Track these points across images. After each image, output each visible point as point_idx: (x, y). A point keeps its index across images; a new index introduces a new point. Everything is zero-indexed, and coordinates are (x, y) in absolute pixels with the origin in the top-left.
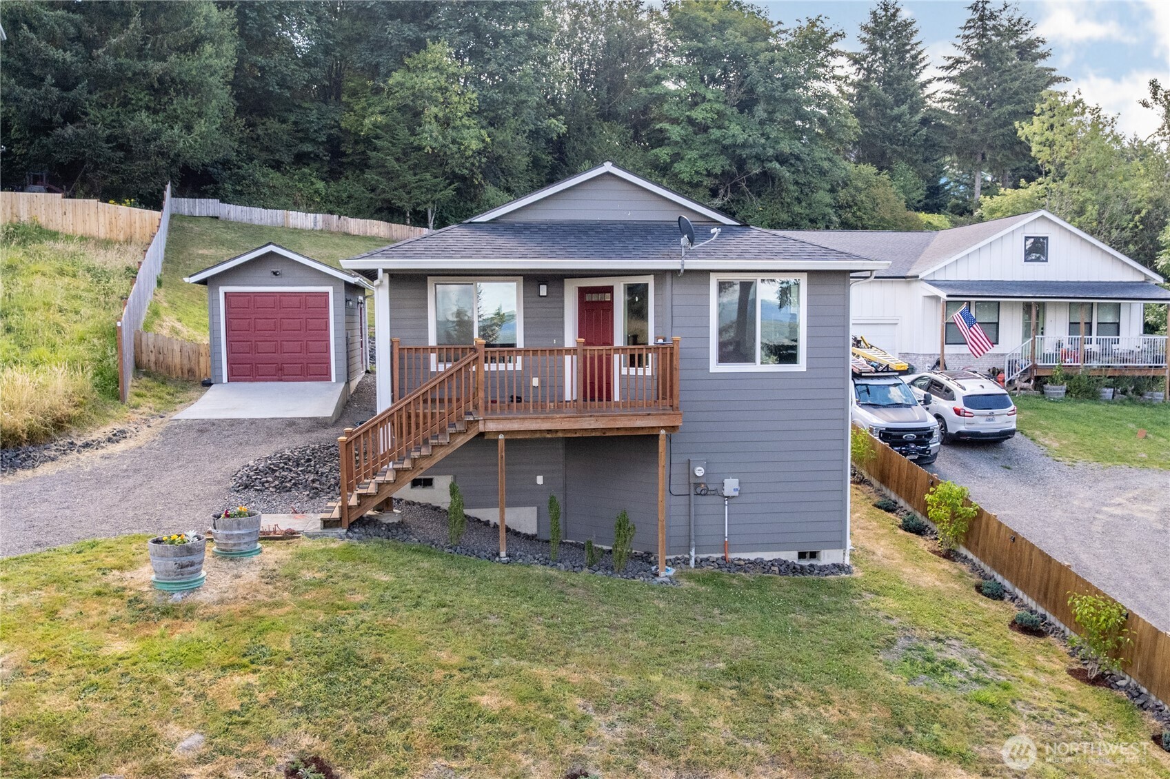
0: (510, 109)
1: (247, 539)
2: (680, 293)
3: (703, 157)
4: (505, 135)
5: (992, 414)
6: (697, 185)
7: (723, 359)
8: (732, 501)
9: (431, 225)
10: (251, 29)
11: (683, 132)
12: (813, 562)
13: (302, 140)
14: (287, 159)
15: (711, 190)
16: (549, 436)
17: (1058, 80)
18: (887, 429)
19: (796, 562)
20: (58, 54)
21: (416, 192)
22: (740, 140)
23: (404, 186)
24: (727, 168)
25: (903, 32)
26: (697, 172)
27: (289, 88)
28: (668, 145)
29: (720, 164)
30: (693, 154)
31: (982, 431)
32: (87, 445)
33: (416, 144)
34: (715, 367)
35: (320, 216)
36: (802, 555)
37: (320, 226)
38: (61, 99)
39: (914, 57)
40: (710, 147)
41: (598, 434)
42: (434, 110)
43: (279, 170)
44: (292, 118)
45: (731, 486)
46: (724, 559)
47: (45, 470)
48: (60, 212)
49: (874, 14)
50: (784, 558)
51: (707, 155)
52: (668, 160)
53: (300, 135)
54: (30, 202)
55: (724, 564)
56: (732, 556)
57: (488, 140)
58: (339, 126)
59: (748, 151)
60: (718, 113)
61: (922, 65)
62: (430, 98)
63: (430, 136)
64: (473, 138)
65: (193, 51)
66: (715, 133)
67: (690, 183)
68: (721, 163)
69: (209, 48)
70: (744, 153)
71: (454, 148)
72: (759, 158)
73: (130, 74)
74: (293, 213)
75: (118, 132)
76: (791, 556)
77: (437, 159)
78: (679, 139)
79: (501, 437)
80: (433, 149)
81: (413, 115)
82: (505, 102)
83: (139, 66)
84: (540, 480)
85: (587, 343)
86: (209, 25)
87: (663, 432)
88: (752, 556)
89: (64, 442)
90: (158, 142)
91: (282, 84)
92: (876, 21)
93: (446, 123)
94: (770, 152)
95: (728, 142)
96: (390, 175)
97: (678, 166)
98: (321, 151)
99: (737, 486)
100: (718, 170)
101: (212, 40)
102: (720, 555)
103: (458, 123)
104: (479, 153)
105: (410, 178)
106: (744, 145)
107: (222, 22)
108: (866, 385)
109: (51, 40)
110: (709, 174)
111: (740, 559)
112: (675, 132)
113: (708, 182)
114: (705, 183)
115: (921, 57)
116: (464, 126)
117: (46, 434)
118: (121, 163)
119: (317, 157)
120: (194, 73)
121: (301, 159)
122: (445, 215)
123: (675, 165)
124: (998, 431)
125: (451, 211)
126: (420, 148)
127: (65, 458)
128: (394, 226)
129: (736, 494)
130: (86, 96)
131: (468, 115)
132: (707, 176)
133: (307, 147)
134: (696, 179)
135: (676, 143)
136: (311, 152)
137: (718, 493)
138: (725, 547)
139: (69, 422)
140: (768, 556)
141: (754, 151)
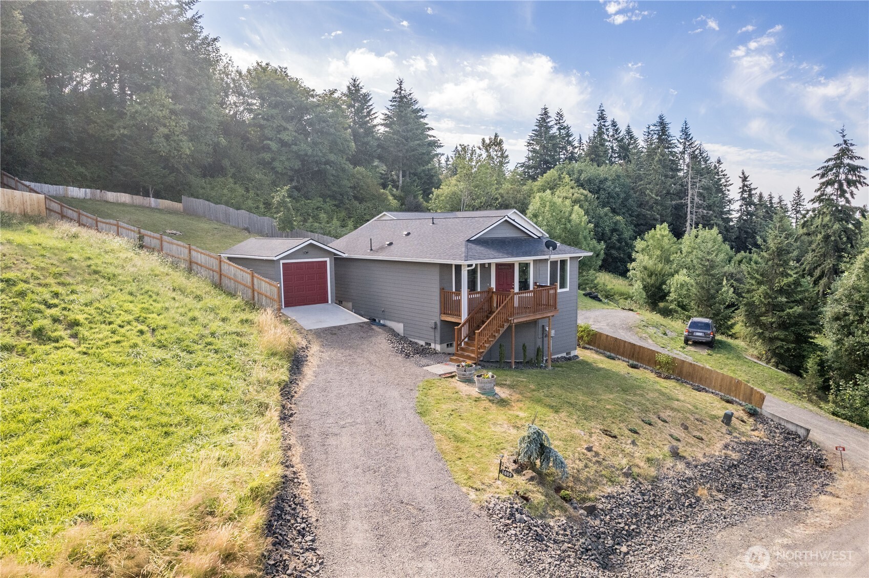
0: (202, 131)
3: (288, 159)
6: (285, 174)
11: (277, 146)
15: (290, 177)
17: (429, 129)
22: (309, 153)
25: (366, 98)
26: (285, 168)
29: (297, 165)
30: (283, 158)
33: (154, 149)
35: (88, 190)
37: (89, 196)
39: (369, 112)
40: (291, 155)
49: (349, 87)
51: (290, 159)
52: (270, 161)
57: (193, 149)
59: (312, 158)
61: (373, 116)
64: (186, 147)
66: (294, 148)
68: (297, 163)
70: (308, 159)
71: (175, 153)
72: (318, 163)
74: (70, 188)
76: (564, 355)
78: (276, 150)
80: (164, 153)
92: (349, 92)
95: (302, 153)
106: (310, 156)
112: (274, 146)
115: (372, 112)
123: (274, 163)
126: (157, 152)
128: (134, 197)
135: (273, 151)
141: (315, 159)
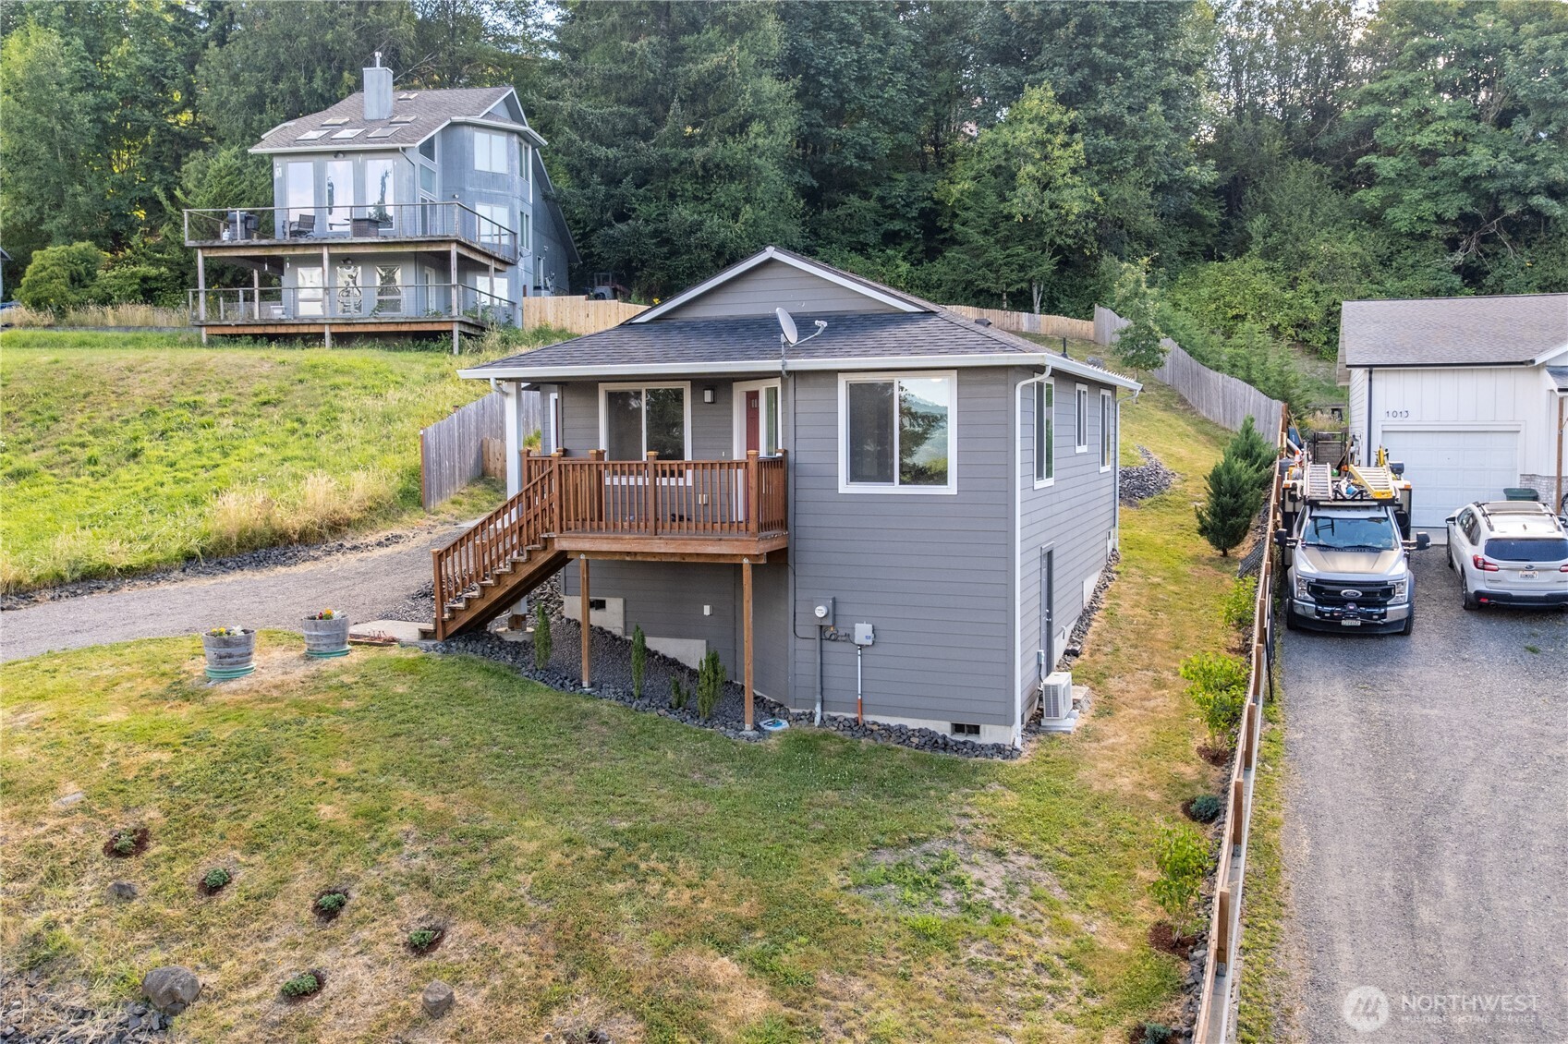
0: (1130, 159)
1: (325, 641)
2: (807, 397)
4: (1123, 191)
5: (1529, 568)
6: (1424, 236)
7: (855, 476)
8: (864, 650)
9: (1037, 308)
10: (827, 98)
11: (1401, 165)
12: (972, 738)
13: (892, 217)
14: (872, 238)
15: (1447, 241)
16: (628, 559)
18: (1318, 581)
19: (948, 735)
20: (601, 152)
21: (1004, 270)
22: (1482, 169)
23: (988, 265)
24: (1469, 209)
26: (1420, 219)
27: (872, 159)
28: (1379, 184)
29: (1454, 205)
30: (1416, 194)
31: (1514, 593)
32: (355, 548)
33: (1005, 212)
34: (845, 487)
36: (958, 728)
38: (609, 196)
40: (1443, 183)
41: (677, 559)
42: (1030, 168)
43: (862, 254)
44: (877, 192)
45: (862, 632)
46: (856, 721)
47: (301, 569)
48: (583, 314)
50: (932, 728)
51: (1437, 194)
52: (1378, 205)
53: (889, 211)
54: (557, 305)
55: (856, 727)
56: (869, 718)
57: (1098, 199)
58: (932, 199)
59: (1498, 183)
60: (1456, 134)
62: (1026, 156)
63: (1023, 200)
64: (1076, 199)
65: (741, 134)
67: (1411, 235)
68: (1456, 203)
69: (756, 127)
70: (1492, 186)
71: (1052, 214)
72: (1520, 193)
73: (675, 165)
75: (662, 226)
76: (943, 728)
77: (1031, 229)
78: (1392, 175)
79: (583, 557)
80: (1025, 217)
81: (1005, 177)
82: (1124, 151)
83: (684, 154)
84: (707, 610)
85: (658, 458)
86: (759, 102)
87: (746, 561)
88: (894, 721)
89: (333, 544)
90: (699, 234)
91: (862, 155)
93: (1046, 185)
94: (1534, 181)
95: (1467, 173)
96: (977, 252)
97: (1390, 213)
98: (913, 228)
99: (870, 634)
100: (1451, 214)
101: (763, 118)
102: (853, 716)
103: (1060, 182)
104: (1087, 216)
105: (996, 254)
106: (1492, 175)
107: (778, 95)
108: (1332, 519)
109: (598, 139)
110: (1440, 220)
111: (875, 723)
112: (1388, 166)
113: (1437, 230)
114: (1434, 233)
116: (1067, 185)
117: (321, 536)
118: (667, 259)
119: (908, 237)
120: (739, 156)
121: (891, 239)
122: (1055, 294)
123: (1388, 211)
124: (1543, 594)
125: (1064, 291)
126: (1009, 217)
127: (328, 558)
128: (985, 311)
129: (870, 642)
130: (633, 190)
131: (1074, 171)
132: (1435, 222)
133: (897, 225)
134: (1420, 228)
135: (1392, 181)
136: (900, 231)
137: (849, 638)
138: (862, 707)
139: (349, 526)
140: (912, 724)
141: (1508, 182)
